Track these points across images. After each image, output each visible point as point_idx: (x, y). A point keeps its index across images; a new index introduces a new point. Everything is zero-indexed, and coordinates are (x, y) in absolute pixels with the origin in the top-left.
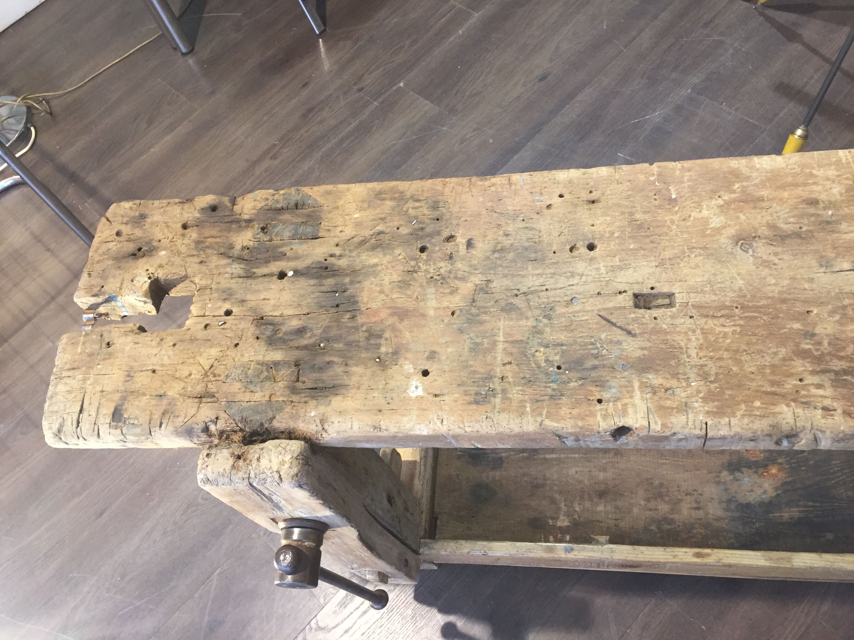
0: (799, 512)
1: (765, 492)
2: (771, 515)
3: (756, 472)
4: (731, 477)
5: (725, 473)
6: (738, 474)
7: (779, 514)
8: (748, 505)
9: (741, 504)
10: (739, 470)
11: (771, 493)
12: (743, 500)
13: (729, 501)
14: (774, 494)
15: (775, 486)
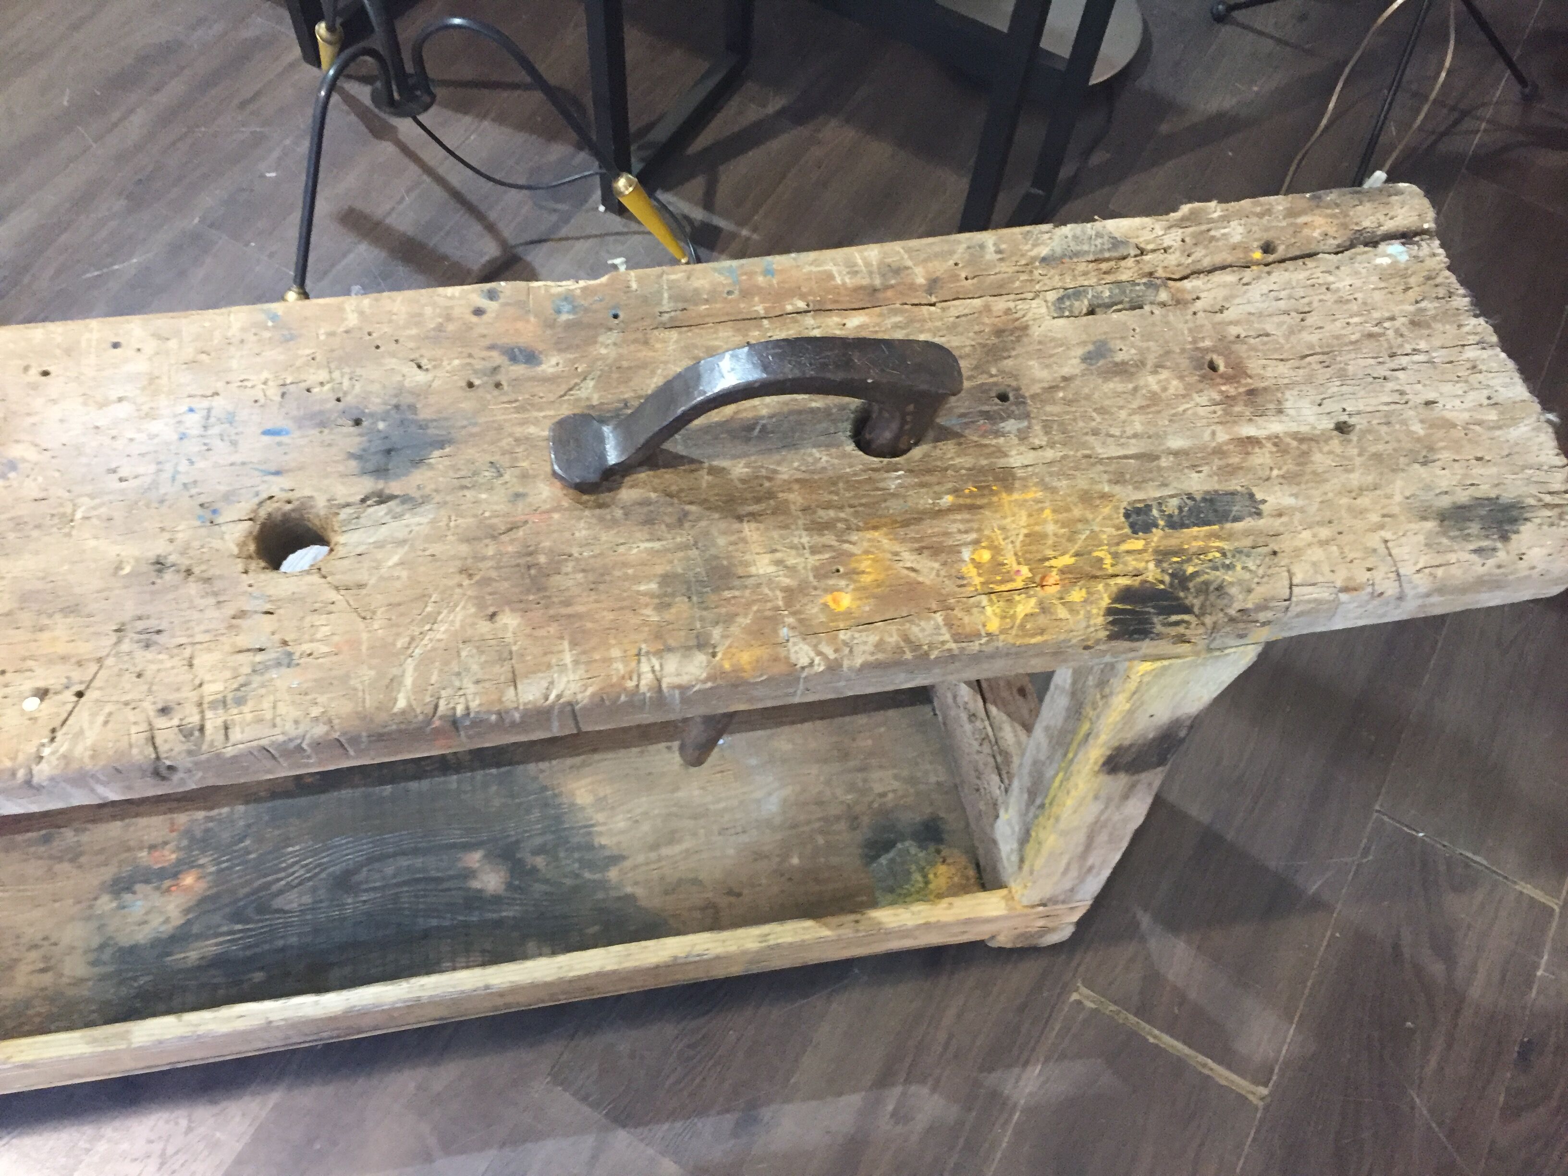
0: (216, 945)
1: (167, 921)
2: (169, 958)
3: (157, 888)
4: (114, 904)
5: (105, 898)
6: (127, 897)
7: (183, 955)
8: (133, 950)
9: (121, 949)
10: (129, 889)
11: (177, 919)
12: (125, 941)
13: (102, 947)
14: (182, 921)
15: (185, 906)
